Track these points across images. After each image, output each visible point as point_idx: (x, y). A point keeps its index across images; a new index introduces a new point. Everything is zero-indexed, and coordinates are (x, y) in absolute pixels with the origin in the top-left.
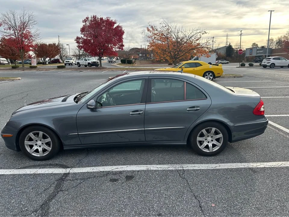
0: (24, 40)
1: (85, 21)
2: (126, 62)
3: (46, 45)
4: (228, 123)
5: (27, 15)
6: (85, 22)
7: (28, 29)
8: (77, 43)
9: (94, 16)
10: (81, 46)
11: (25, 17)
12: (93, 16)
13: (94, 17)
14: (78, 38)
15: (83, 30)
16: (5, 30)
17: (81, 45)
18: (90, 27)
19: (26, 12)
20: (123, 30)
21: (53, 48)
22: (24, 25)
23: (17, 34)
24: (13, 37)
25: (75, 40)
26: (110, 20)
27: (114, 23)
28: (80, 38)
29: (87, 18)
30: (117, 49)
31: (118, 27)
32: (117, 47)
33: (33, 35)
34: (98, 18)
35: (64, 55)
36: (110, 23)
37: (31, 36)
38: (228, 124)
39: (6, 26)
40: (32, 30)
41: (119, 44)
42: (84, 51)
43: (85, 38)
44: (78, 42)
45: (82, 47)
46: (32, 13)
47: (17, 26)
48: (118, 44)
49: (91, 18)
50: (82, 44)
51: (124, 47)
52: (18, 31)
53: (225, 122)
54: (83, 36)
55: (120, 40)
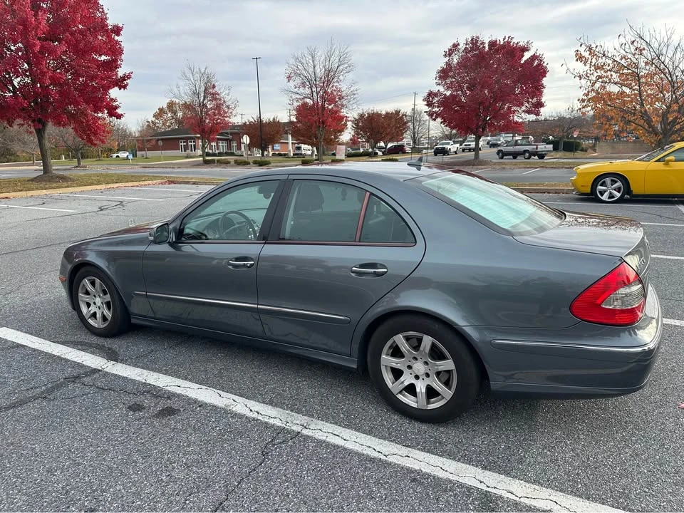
0: (327, 106)
1: (450, 53)
2: (561, 146)
3: (380, 115)
4: (467, 329)
5: (337, 53)
6: (450, 55)
7: (335, 84)
8: (427, 105)
9: (472, 39)
10: (436, 112)
11: (332, 59)
12: (470, 39)
13: (474, 42)
14: (431, 94)
15: (444, 74)
16: (296, 88)
17: (436, 109)
18: (464, 64)
19: (335, 46)
20: (545, 65)
21: (393, 120)
22: (330, 76)
23: (315, 94)
24: (308, 100)
25: (424, 100)
26: (511, 44)
27: (524, 49)
28: (436, 95)
29: (456, 46)
30: (523, 114)
31: (534, 57)
32: (524, 108)
33: (344, 94)
34: (483, 43)
35: (420, 135)
36: (510, 52)
37: (341, 98)
38: (467, 334)
39: (298, 81)
40: (343, 84)
41: (530, 100)
42: (441, 123)
43: (448, 93)
44: (429, 104)
45: (438, 115)
46: (347, 48)
47: (318, 79)
48: (528, 102)
49: (466, 44)
50: (438, 107)
51: (542, 110)
52: (319, 89)
53: (458, 325)
54: (441, 89)
55: (537, 90)
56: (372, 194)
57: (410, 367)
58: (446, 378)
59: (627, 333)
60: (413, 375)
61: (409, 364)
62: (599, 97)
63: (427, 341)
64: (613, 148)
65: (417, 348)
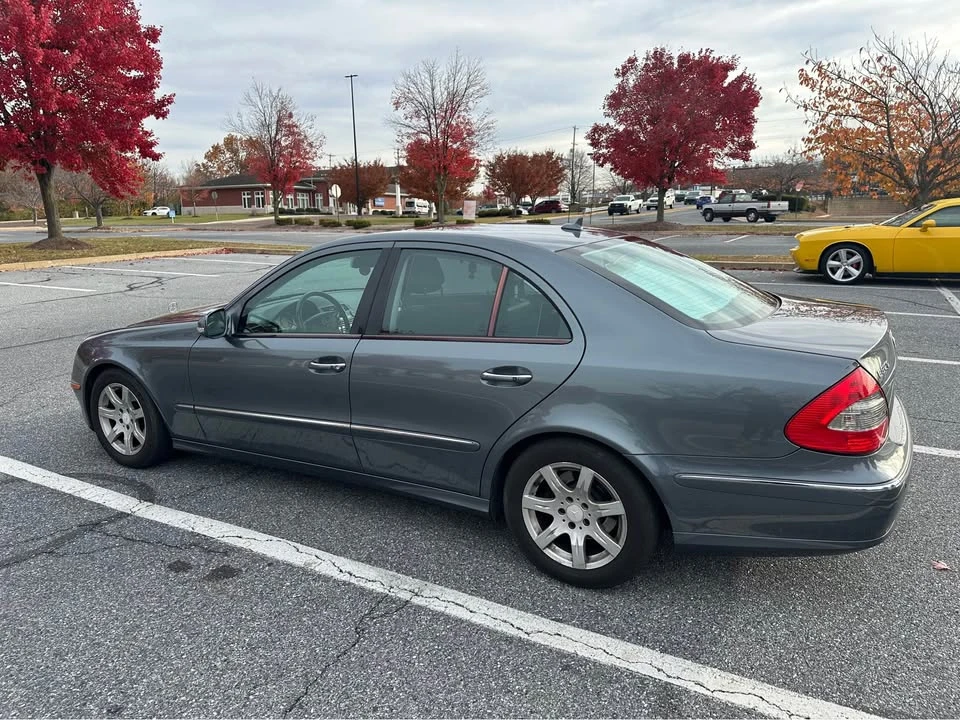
0: (450, 144)
1: (623, 72)
3: (526, 158)
4: (642, 459)
5: (465, 70)
6: (624, 74)
7: (463, 114)
8: (592, 145)
9: (656, 52)
10: (603, 155)
11: (457, 78)
12: (652, 52)
13: (658, 56)
14: (597, 129)
15: (615, 101)
16: (406, 118)
17: (604, 151)
18: (643, 87)
19: (462, 60)
20: (757, 89)
22: (454, 102)
23: (433, 127)
24: (424, 136)
25: (588, 137)
26: (710, 60)
27: (728, 67)
28: (603, 130)
29: (632, 61)
30: (725, 158)
31: (741, 79)
32: (726, 150)
33: (474, 128)
34: (670, 58)
35: (582, 187)
36: (710, 70)
37: (470, 133)
38: (642, 465)
39: (410, 108)
40: (474, 114)
41: (736, 139)
42: (611, 169)
43: (621, 128)
44: (595, 144)
45: (606, 159)
46: (479, 62)
47: (438, 107)
48: (733, 142)
49: (647, 59)
50: (607, 147)
51: (752, 152)
52: (439, 121)
53: (629, 453)
54: (612, 122)
55: (746, 124)
56: (510, 269)
57: (562, 511)
58: (611, 525)
59: (863, 465)
60: (567, 522)
61: (562, 506)
62: (831, 136)
63: (587, 475)
64: (852, 207)
65: (572, 485)
